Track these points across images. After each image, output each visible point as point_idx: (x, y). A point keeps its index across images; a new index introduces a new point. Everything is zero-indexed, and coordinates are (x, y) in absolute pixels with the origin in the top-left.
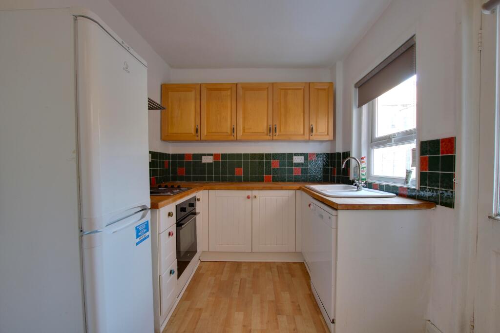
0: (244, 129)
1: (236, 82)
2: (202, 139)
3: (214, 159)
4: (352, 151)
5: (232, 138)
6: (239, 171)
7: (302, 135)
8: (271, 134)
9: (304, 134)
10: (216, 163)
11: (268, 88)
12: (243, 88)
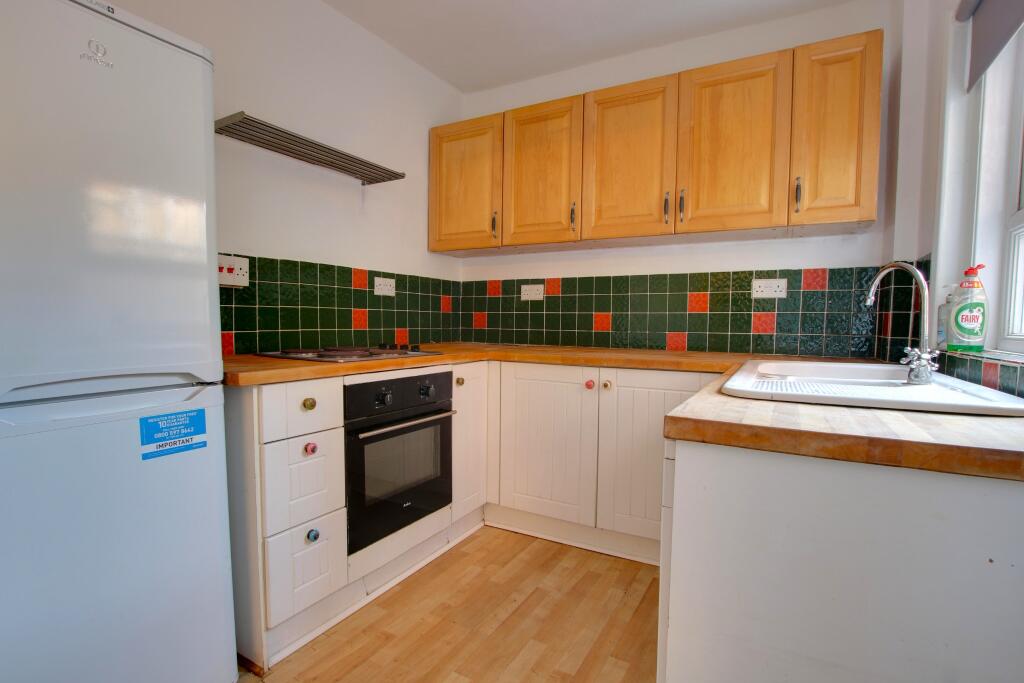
0: (599, 212)
1: (581, 92)
2: (504, 243)
3: (547, 291)
4: (936, 258)
5: (571, 236)
6: (602, 320)
7: (765, 212)
8: (670, 217)
9: (770, 210)
10: (551, 301)
11: (664, 91)
12: (599, 103)
